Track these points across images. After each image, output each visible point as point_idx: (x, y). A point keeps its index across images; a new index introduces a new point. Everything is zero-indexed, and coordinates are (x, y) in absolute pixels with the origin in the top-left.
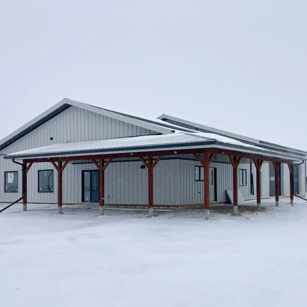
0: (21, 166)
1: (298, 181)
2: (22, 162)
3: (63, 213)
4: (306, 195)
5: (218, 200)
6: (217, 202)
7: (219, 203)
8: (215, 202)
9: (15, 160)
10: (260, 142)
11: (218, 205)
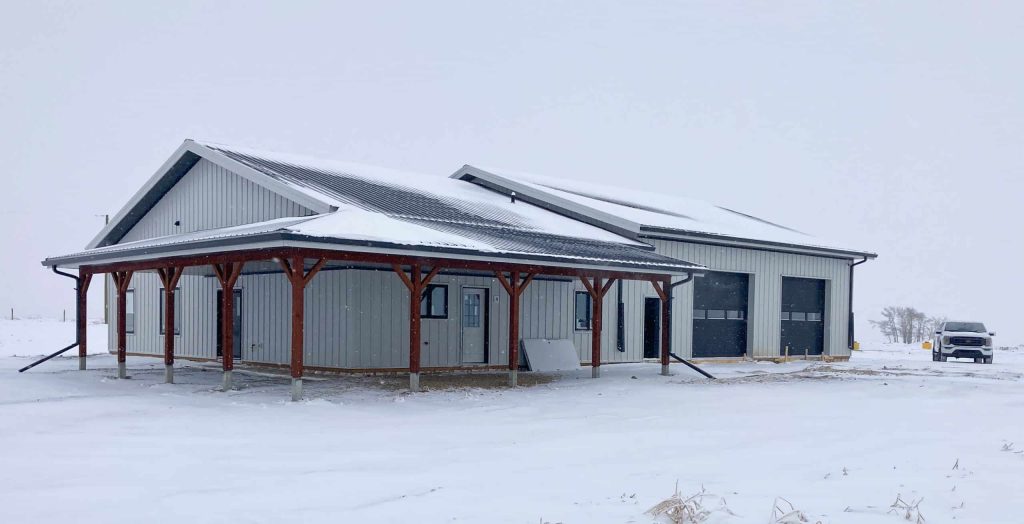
0: (74, 281)
1: (823, 321)
2: (76, 273)
3: (128, 378)
4: (848, 358)
5: (493, 361)
6: (489, 365)
7: (493, 367)
8: (484, 365)
9: (58, 269)
10: (643, 228)
11: (492, 371)
